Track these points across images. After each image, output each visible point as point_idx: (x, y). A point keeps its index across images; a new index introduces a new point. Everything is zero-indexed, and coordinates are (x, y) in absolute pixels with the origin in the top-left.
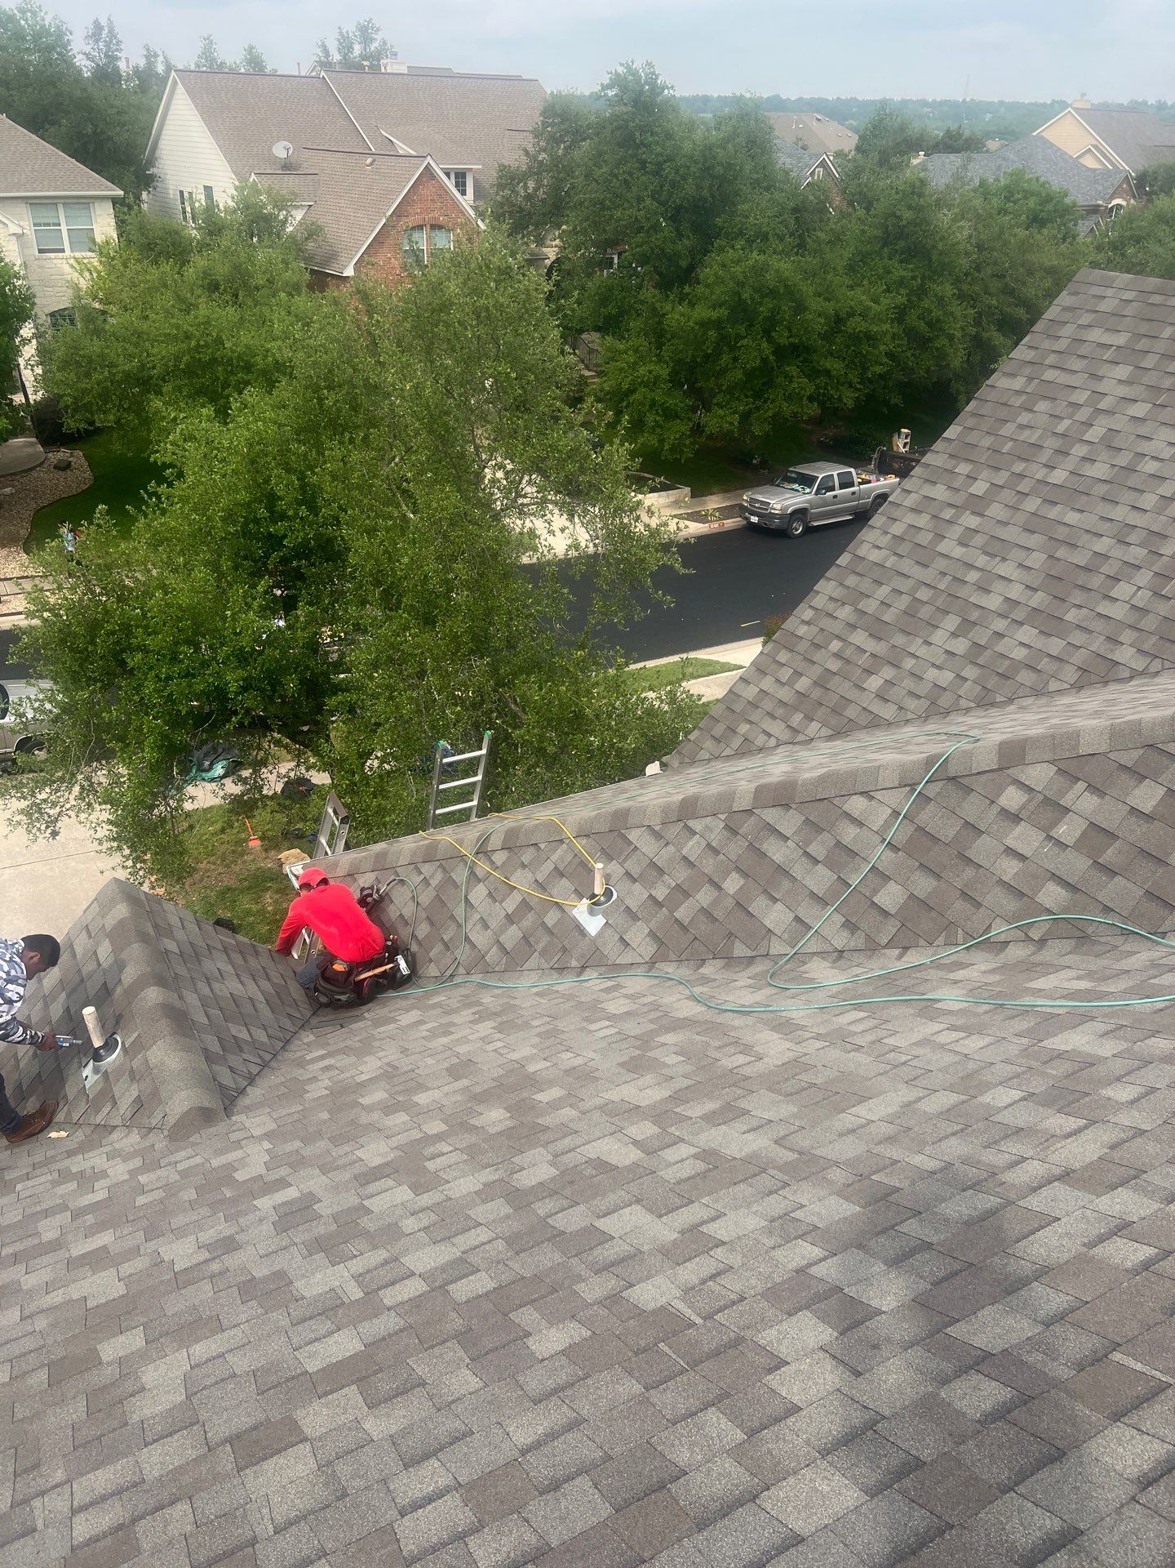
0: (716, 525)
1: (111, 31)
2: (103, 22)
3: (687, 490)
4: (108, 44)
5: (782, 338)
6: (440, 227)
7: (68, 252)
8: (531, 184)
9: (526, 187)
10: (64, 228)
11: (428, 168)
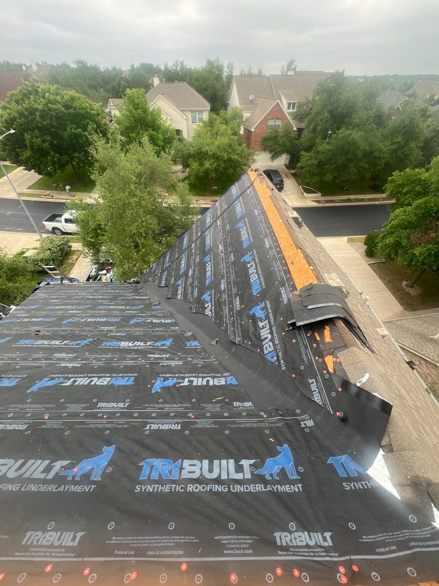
0: (322, 205)
1: (232, 65)
2: (231, 63)
3: (320, 194)
4: (231, 69)
5: (350, 156)
6: (279, 119)
7: (198, 123)
8: (305, 107)
9: (303, 108)
10: (197, 117)
11: (278, 103)
